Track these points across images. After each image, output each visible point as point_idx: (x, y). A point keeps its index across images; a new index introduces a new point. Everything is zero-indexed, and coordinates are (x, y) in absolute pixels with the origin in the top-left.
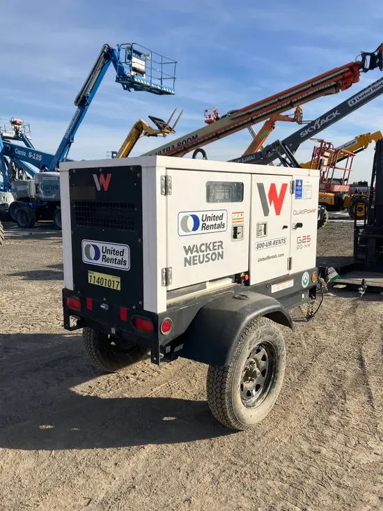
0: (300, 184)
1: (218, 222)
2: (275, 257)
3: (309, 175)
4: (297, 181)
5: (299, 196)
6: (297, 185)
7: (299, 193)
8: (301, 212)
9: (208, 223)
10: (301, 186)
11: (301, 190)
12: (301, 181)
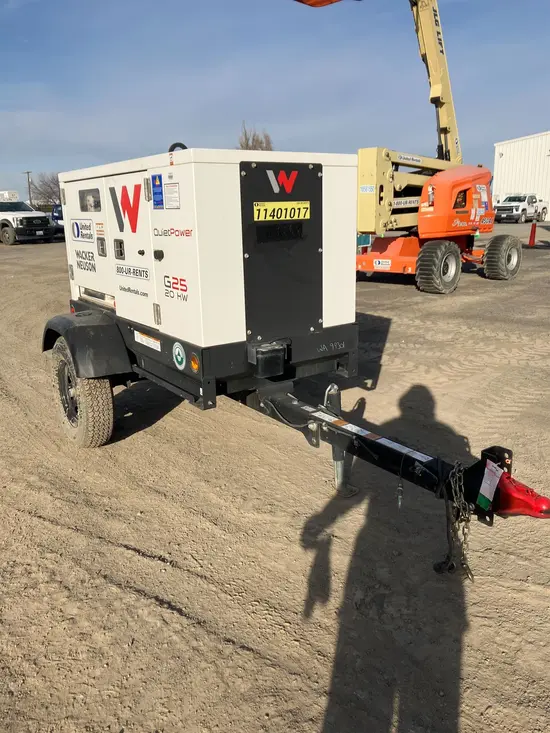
0: (158, 183)
1: (88, 232)
2: (137, 292)
3: (172, 164)
4: (154, 178)
5: (159, 204)
6: (154, 185)
7: (158, 198)
8: (165, 233)
9: (85, 232)
10: (161, 185)
11: (161, 193)
12: (160, 177)
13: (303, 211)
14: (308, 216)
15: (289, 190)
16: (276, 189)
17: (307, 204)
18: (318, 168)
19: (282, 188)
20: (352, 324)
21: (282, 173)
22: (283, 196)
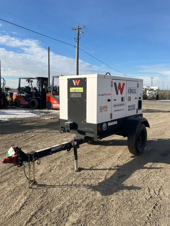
13: (81, 90)
14: (82, 91)
15: (78, 85)
16: (75, 85)
17: (82, 88)
18: (85, 79)
19: (76, 84)
20: (96, 124)
21: (76, 80)
22: (76, 86)
